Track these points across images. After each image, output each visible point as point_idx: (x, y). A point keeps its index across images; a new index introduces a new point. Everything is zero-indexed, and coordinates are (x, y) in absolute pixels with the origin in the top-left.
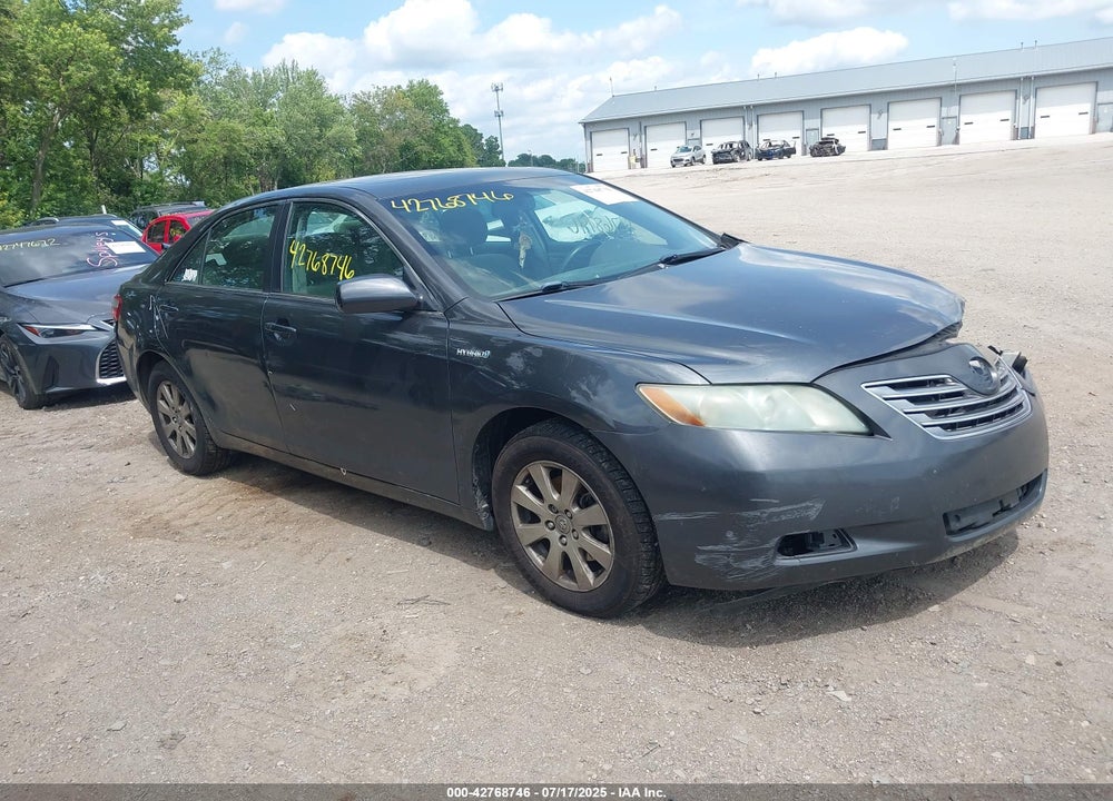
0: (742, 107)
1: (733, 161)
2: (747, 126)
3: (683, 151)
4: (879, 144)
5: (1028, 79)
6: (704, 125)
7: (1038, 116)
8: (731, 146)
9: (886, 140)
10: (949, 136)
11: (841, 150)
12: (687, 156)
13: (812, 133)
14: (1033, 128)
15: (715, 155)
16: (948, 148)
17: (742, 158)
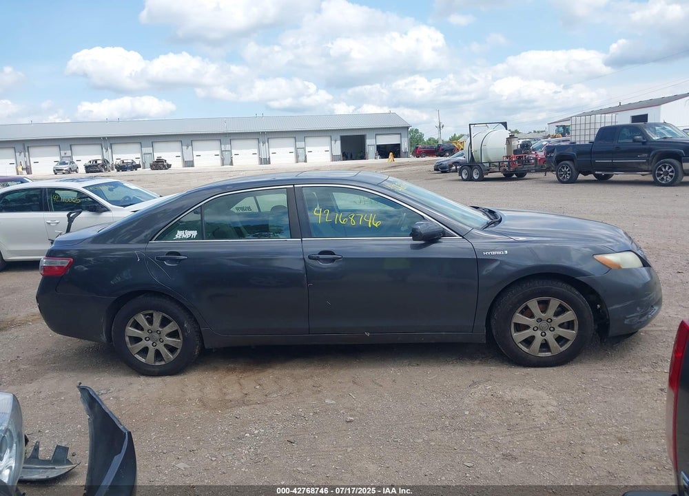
0: (100, 138)
1: (100, 171)
2: (104, 150)
3: (61, 164)
4: (189, 164)
5: (263, 133)
6: (73, 148)
7: (270, 153)
8: (96, 162)
9: (193, 161)
10: (227, 161)
11: (169, 166)
12: (65, 167)
13: (148, 156)
14: (269, 159)
15: (87, 167)
16: (228, 167)
17: (106, 169)
